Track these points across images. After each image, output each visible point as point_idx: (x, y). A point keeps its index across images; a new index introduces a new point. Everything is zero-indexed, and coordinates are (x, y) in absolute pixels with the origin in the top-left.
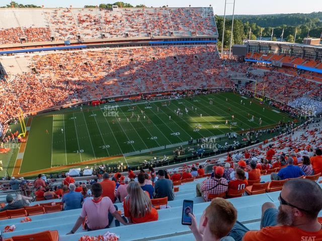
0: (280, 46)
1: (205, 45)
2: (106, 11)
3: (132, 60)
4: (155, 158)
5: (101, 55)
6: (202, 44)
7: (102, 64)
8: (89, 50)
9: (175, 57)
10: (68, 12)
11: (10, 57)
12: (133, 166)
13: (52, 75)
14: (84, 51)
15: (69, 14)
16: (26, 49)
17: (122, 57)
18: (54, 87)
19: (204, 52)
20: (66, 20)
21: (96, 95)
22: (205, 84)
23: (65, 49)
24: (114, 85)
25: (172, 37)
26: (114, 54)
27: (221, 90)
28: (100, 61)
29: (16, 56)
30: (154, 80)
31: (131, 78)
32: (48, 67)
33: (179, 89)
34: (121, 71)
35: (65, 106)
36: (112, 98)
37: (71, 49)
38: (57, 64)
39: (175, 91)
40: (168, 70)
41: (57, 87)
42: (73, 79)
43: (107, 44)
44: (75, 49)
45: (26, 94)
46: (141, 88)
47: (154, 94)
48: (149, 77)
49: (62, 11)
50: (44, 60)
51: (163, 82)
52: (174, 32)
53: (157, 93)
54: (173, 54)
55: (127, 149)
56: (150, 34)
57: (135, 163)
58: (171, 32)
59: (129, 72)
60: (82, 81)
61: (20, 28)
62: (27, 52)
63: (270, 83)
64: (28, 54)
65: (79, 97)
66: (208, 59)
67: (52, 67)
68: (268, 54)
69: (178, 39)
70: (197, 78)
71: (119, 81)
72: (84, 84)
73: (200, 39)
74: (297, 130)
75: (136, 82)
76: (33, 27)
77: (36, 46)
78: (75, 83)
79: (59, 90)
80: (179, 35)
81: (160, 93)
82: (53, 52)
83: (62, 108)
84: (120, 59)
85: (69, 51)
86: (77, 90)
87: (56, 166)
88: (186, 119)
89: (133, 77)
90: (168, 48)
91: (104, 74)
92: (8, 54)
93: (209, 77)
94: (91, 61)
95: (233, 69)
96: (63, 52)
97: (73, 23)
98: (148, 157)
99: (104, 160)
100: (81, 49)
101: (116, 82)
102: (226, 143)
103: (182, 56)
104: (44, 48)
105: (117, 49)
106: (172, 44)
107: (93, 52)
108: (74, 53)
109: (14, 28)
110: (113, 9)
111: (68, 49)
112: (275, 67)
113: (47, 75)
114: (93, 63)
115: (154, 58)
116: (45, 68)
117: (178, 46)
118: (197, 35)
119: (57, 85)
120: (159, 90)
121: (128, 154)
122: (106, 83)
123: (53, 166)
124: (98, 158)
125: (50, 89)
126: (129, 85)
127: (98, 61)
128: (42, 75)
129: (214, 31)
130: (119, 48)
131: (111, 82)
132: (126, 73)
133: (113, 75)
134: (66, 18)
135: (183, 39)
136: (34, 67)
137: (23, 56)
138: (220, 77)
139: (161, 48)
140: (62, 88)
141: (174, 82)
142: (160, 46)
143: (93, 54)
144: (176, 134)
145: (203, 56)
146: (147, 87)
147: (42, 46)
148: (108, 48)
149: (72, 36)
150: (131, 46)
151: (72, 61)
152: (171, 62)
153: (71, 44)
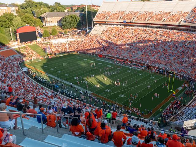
14: (135, 28)
16: (107, 23)
29: (102, 26)
32: (108, 33)
61: (111, 12)
64: (108, 26)
82: (119, 26)
90: (193, 35)
96: (123, 27)
104: (115, 23)
108: (128, 29)
126: (131, 53)
130: (157, 29)
133: (131, 45)
137: (105, 26)
139: (188, 33)
143: (138, 30)
153: (127, 23)
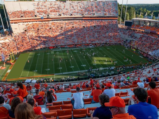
0: (150, 22)
1: (111, 20)
2: (63, 2)
3: (73, 27)
4: (69, 77)
5: (58, 24)
6: (110, 19)
7: (58, 29)
8: (53, 22)
9: (95, 26)
10: (44, 3)
11: (16, 24)
12: (57, 80)
13: (34, 33)
14: (50, 22)
15: (45, 4)
16: (23, 21)
17: (68, 26)
18: (33, 39)
19: (110, 24)
20: (43, 7)
21: (53, 44)
22: (108, 40)
23: (41, 21)
24: (62, 39)
25: (94, 16)
26: (65, 24)
27: (115, 44)
28: (57, 27)
29: (19, 24)
30: (82, 37)
31: (71, 36)
32: (32, 29)
33: (94, 42)
34: (66, 32)
35: (37, 48)
36: (60, 46)
37: (44, 21)
38: (37, 28)
39: (91, 44)
40: (90, 33)
41: (35, 39)
42: (43, 36)
43: (61, 19)
44: (46, 21)
45: (20, 42)
46: (75, 41)
47: (81, 45)
48: (80, 36)
49: (42, 2)
50: (31, 26)
51: (87, 38)
52: (95, 13)
53: (83, 44)
54: (94, 25)
55: (57, 71)
56: (83, 14)
57: (58, 79)
58: (94, 13)
59: (70, 33)
60: (47, 37)
61: (21, 11)
62: (24, 22)
63: (142, 41)
64: (24, 23)
65: (44, 44)
66: (112, 27)
67: (34, 30)
68: (144, 26)
69: (97, 17)
70: (104, 37)
71: (65, 37)
72: (48, 38)
73: (108, 17)
74: (148, 68)
75: (73, 38)
76: (27, 10)
77: (28, 20)
78: (44, 37)
79: (35, 41)
80: (98, 15)
81: (84, 44)
82: (36, 22)
83: (35, 49)
84: (67, 27)
85: (43, 22)
86: (44, 41)
87: (22, 77)
88: (92, 58)
89: (72, 35)
90: (92, 22)
91: (58, 33)
92: (15, 23)
93: (111, 37)
94: (53, 27)
95: (124, 33)
96: (40, 22)
97: (46, 8)
98: (66, 76)
99: (45, 76)
100: (49, 21)
101: (64, 37)
102: (107, 72)
103: (99, 26)
104: (32, 20)
105: (66, 21)
106: (94, 19)
107: (55, 23)
108: (45, 23)
109: (19, 11)
110: (66, 1)
111: (43, 21)
112: (147, 33)
113: (31, 33)
114: (54, 28)
115: (84, 27)
116: (31, 30)
117: (97, 20)
118: (107, 15)
119: (35, 38)
120: (84, 42)
121: (57, 74)
122: (58, 38)
123: (21, 77)
124: (42, 75)
125: (32, 40)
126: (69, 40)
127: (56, 27)
128: (29, 33)
129: (116, 13)
130: (67, 21)
131: (61, 38)
132: (69, 34)
133: (62, 34)
134: (43, 6)
135: (100, 17)
136: (26, 30)
137: (22, 24)
138: (116, 37)
139: (89, 21)
140: (37, 40)
141: (92, 39)
142: (88, 20)
143: (54, 23)
144: (84, 66)
145: (109, 26)
146: (78, 41)
147: (30, 19)
148: (62, 21)
149: (45, 15)
150: (73, 20)
151: (44, 27)
152: (92, 28)
153: (44, 19)
